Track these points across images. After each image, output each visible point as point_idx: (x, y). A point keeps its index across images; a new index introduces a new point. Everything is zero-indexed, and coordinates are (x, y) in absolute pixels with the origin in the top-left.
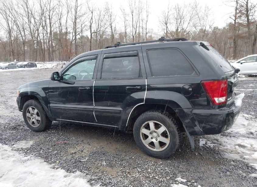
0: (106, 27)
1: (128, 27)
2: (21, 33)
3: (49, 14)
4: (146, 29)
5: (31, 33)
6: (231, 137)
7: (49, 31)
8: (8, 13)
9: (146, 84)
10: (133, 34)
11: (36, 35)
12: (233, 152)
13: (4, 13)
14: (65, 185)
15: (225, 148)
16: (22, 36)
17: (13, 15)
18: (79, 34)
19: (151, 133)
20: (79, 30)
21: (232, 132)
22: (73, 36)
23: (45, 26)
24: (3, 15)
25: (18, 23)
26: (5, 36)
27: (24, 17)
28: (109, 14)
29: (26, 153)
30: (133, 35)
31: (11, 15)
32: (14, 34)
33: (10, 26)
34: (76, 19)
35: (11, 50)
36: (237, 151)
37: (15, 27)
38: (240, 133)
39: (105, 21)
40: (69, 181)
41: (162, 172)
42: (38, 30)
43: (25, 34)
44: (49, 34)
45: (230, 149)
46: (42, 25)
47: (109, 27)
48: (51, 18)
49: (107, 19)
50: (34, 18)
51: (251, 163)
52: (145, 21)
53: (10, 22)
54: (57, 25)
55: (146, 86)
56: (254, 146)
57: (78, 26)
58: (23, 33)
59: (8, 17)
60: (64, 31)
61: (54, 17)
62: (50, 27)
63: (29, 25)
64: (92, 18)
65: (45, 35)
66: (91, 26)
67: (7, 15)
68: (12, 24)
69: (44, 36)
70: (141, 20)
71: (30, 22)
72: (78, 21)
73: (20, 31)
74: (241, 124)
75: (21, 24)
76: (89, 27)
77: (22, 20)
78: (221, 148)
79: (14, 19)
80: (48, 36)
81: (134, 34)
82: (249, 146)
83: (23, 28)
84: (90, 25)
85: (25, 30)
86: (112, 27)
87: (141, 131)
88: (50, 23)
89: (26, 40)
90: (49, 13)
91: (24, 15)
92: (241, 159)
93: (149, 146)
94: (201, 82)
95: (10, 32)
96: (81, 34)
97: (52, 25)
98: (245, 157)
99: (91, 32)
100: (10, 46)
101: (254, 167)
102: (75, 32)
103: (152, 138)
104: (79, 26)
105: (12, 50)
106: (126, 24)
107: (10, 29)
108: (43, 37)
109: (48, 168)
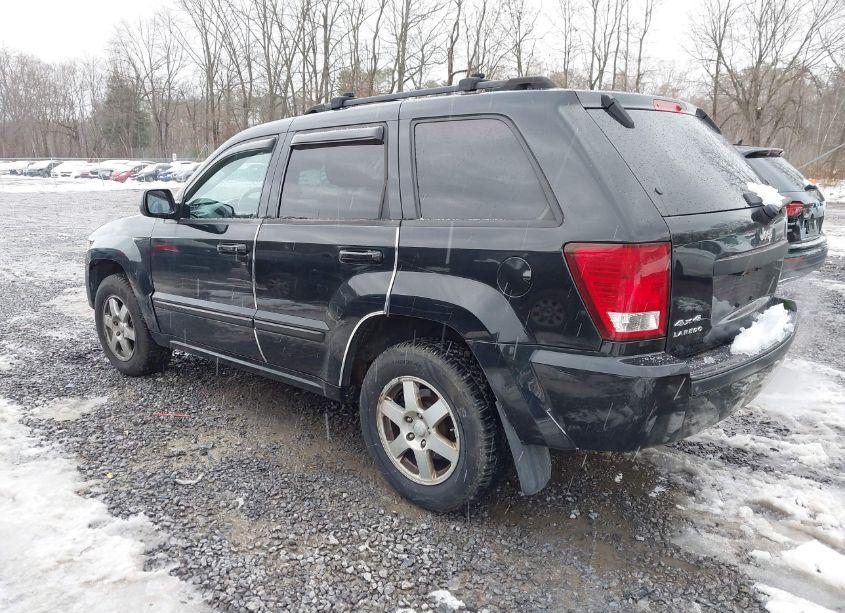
0: (500, 53)
1: (577, 52)
2: (239, 73)
3: (324, 11)
4: (640, 60)
5: (269, 73)
6: (754, 468)
7: (320, 67)
8: (208, 10)
9: (396, 245)
10: (591, 77)
11: (284, 77)
12: (719, 528)
13: (198, 11)
14: (69, 551)
15: (702, 507)
16: (242, 83)
17: (222, 16)
18: (412, 77)
19: (408, 419)
20: (412, 63)
21: (772, 453)
22: (394, 83)
23: (311, 50)
24: (195, 15)
25: (235, 42)
26: (196, 82)
27: (251, 22)
28: (513, 7)
29: (49, 436)
30: (590, 81)
31: (214, 18)
32: (221, 76)
33: (212, 50)
34: (405, 27)
35: (211, 124)
36: (739, 525)
37: (224, 55)
38: (801, 458)
39: (497, 33)
40: (89, 542)
41: (402, 561)
42: (288, 63)
43: (251, 75)
44: (319, 76)
45: (716, 515)
46: (301, 46)
47: (510, 54)
48: (329, 23)
49: (508, 27)
50: (281, 27)
51: (764, 581)
52: (636, 34)
53: (211, 39)
54: (346, 47)
55: (396, 254)
56: (820, 518)
57: (412, 48)
58: (245, 74)
59: (207, 23)
60: (366, 66)
61: (339, 21)
62: (326, 54)
63: (264, 48)
64: (457, 23)
65: (307, 77)
66: (451, 52)
67: (205, 16)
68: (218, 45)
69: (304, 84)
70: (623, 29)
71: (268, 37)
72: (412, 32)
73: (238, 66)
74: (831, 426)
75: (243, 43)
76: (445, 54)
77: (244, 32)
78: (685, 504)
79: (221, 28)
80: (316, 83)
81: (594, 79)
82: (802, 514)
83: (248, 58)
84: (449, 46)
85: (253, 64)
86: (519, 52)
87: (379, 407)
88: (327, 42)
89: (254, 95)
90: (326, 7)
91: (253, 14)
92: (734, 561)
93: (401, 462)
94: (564, 246)
95: (210, 70)
96: (416, 78)
97: (330, 47)
98: (756, 553)
99: (450, 71)
100: (207, 113)
101: (762, 598)
102: (400, 68)
103: (411, 436)
104: (414, 51)
105: (214, 124)
106: (568, 42)
107: (210, 61)
108: (301, 85)
109: (67, 490)
